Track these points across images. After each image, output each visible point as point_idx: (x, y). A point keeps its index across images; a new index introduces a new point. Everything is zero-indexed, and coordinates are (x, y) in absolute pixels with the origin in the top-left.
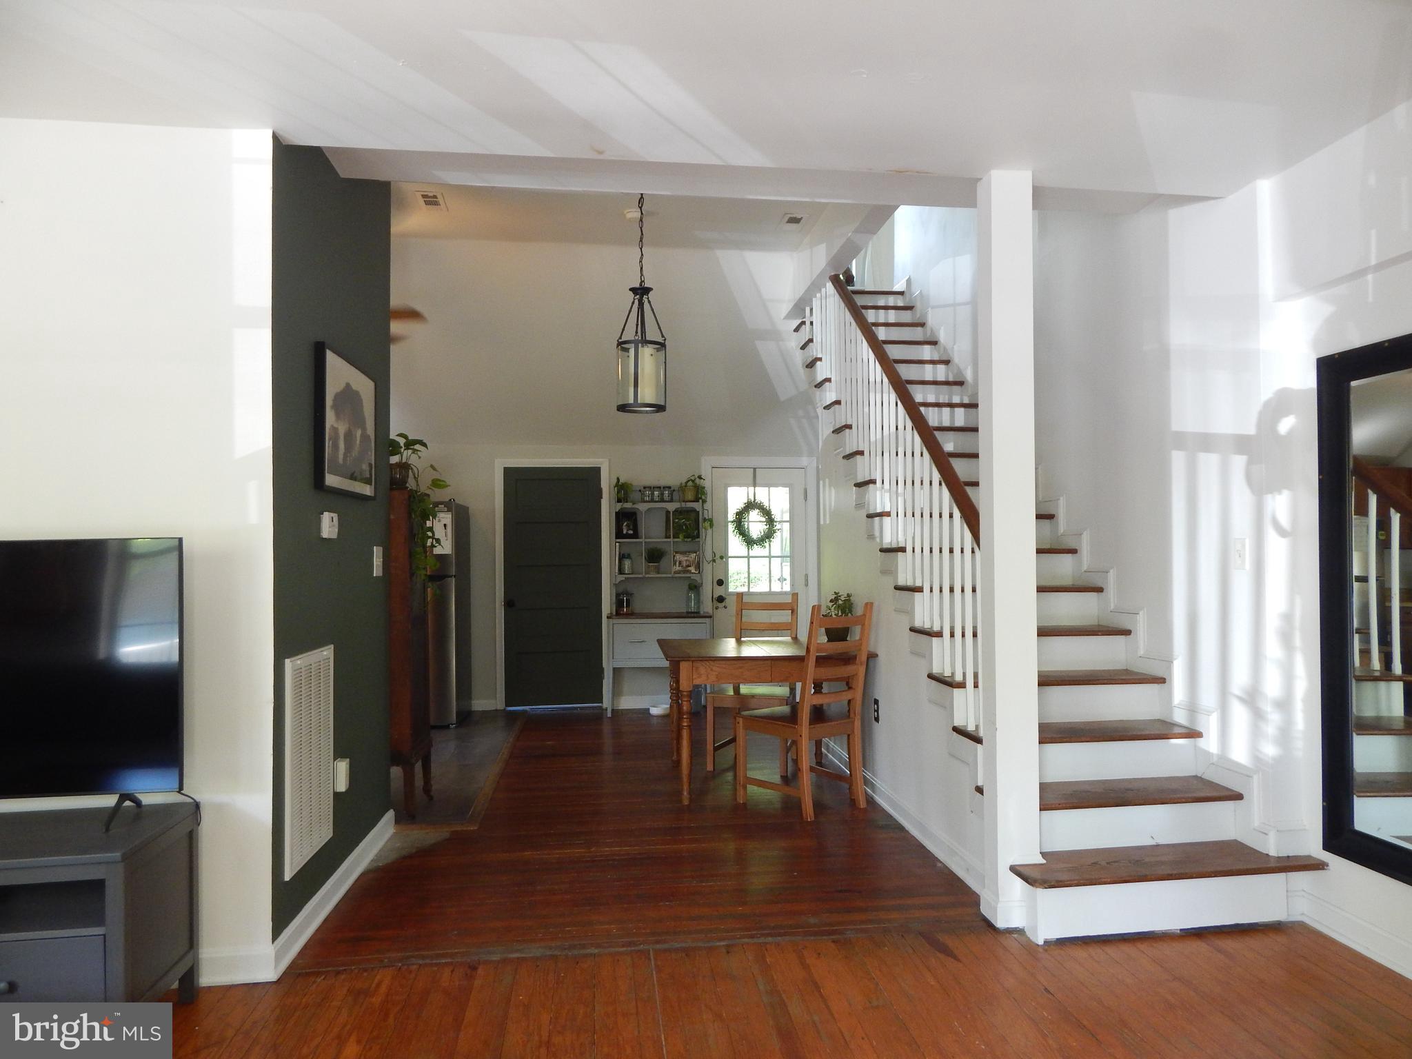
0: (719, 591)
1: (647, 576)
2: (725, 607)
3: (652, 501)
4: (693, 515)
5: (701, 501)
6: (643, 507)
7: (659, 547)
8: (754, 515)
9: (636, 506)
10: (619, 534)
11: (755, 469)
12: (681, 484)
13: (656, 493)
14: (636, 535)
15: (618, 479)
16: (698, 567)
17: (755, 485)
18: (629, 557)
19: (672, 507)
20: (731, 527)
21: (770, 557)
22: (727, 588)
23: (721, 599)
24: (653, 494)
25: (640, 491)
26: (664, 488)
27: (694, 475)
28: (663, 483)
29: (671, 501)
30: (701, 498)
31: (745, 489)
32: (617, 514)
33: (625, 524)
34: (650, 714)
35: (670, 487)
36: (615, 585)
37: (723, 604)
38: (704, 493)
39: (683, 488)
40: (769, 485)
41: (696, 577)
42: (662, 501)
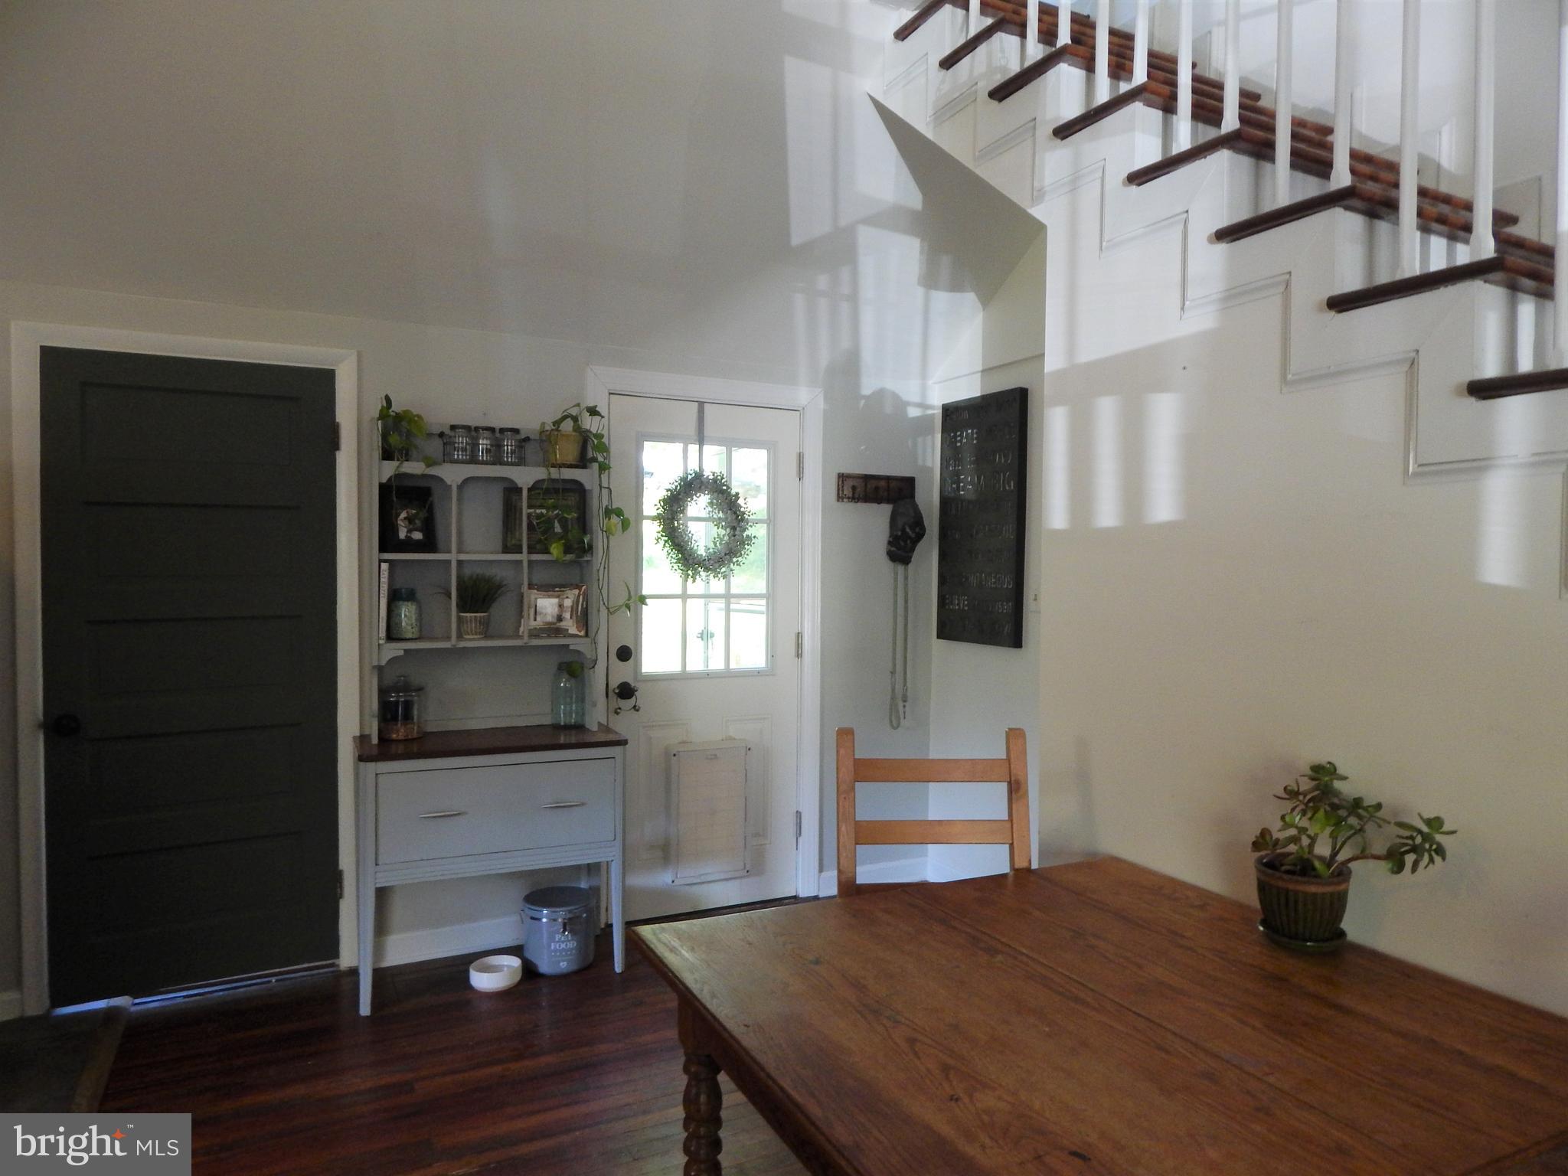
0: (621, 673)
1: (462, 644)
2: (635, 708)
3: (473, 460)
4: (572, 500)
5: (595, 466)
6: (452, 474)
7: (490, 572)
8: (699, 506)
9: (434, 471)
10: (388, 541)
11: (701, 405)
12: (543, 424)
13: (484, 443)
14: (429, 544)
15: (388, 399)
16: (584, 619)
17: (701, 441)
18: (411, 596)
19: (526, 476)
20: (651, 531)
21: (728, 596)
22: (638, 664)
23: (626, 691)
24: (475, 445)
25: (441, 435)
26: (502, 430)
27: (578, 405)
28: (497, 424)
29: (521, 462)
30: (595, 460)
31: (677, 447)
32: (385, 489)
33: (403, 515)
34: (470, 988)
35: (516, 431)
36: (380, 669)
37: (631, 702)
38: (604, 449)
39: (547, 438)
40: (731, 443)
41: (581, 645)
42: (498, 461)
